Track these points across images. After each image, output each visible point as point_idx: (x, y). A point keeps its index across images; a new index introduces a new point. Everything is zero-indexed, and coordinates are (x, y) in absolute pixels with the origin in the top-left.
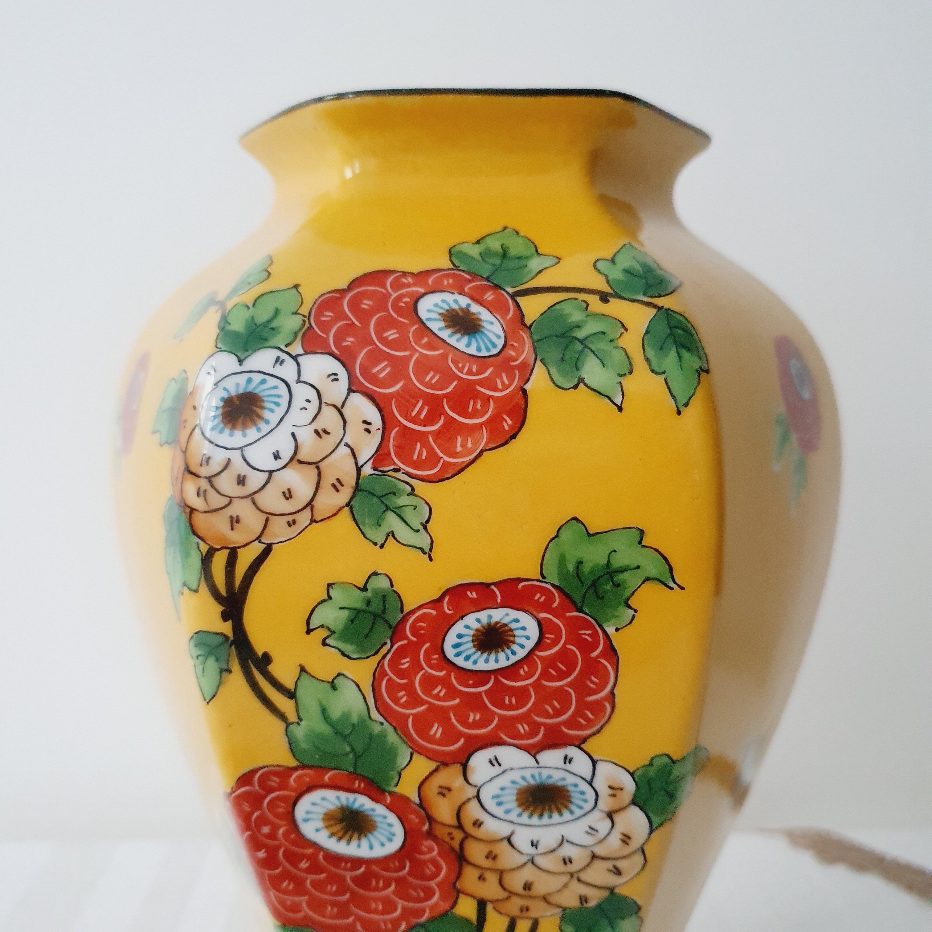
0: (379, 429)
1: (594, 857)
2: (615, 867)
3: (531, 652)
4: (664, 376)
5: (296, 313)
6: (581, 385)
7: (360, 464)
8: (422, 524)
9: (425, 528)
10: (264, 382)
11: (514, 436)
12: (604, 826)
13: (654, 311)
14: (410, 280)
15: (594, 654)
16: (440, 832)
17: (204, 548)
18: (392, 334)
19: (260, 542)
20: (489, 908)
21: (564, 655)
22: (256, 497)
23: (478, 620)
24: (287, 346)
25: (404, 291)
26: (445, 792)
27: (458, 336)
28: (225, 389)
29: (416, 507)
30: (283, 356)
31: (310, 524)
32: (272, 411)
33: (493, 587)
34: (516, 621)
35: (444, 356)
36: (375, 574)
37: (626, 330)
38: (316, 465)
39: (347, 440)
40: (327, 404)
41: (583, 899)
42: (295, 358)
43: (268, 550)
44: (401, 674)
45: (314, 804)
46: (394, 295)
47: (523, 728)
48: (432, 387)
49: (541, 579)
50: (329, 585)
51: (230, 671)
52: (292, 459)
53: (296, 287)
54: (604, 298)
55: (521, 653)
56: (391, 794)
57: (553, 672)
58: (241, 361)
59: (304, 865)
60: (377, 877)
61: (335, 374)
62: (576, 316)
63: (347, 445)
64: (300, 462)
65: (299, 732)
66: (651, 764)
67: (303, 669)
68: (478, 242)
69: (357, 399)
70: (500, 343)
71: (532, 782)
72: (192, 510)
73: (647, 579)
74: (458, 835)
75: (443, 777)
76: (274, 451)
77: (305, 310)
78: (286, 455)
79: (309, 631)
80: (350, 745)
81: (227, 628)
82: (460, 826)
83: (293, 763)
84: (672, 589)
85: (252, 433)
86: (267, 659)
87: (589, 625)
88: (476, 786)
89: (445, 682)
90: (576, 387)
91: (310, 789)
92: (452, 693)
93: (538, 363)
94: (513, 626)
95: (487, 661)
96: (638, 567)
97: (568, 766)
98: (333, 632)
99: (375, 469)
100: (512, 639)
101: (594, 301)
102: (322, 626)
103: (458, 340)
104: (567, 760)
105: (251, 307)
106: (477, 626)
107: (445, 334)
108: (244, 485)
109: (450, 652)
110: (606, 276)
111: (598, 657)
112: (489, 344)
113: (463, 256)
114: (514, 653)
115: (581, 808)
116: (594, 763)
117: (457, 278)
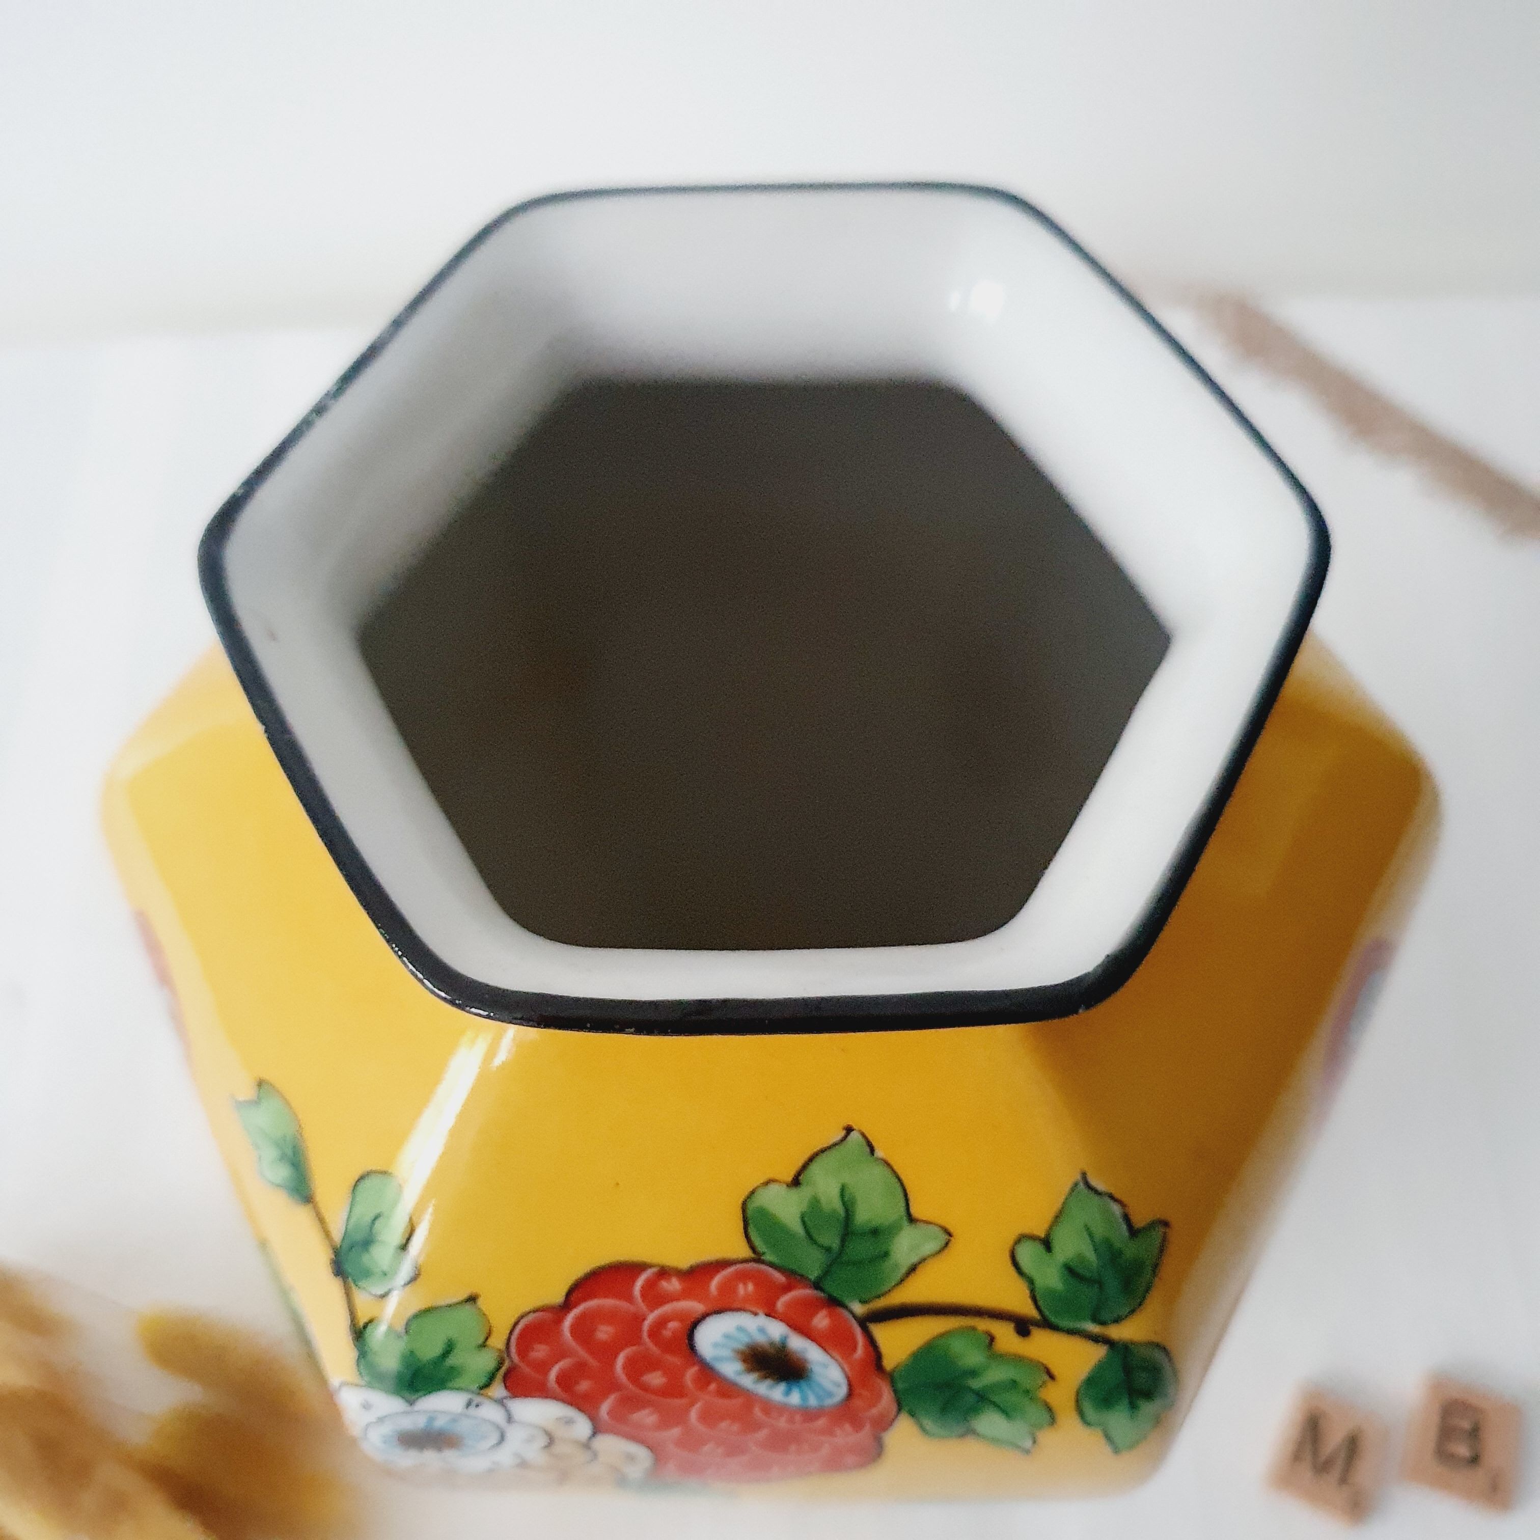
0: (649, 1458)
4: (1102, 1429)
5: (484, 1348)
6: (971, 1435)
7: (625, 1473)
10: (455, 1420)
13: (1106, 1346)
14: (676, 1284)
18: (655, 1378)
24: (480, 1388)
25: (667, 1308)
27: (768, 1381)
28: (395, 1424)
30: (479, 1399)
35: (746, 1406)
37: (1053, 1379)
39: (601, 1461)
40: (561, 1439)
42: (499, 1401)
46: (651, 1318)
48: (733, 1433)
53: (472, 1299)
54: (1023, 1327)
58: (409, 1401)
61: (571, 1418)
62: (974, 1357)
68: (796, 1182)
69: (608, 1437)
70: (840, 1392)
77: (498, 1341)
85: (454, 1453)
90: (961, 1437)
93: (903, 1413)
101: (1005, 1334)
103: (769, 1388)
105: (403, 1333)
107: (745, 1380)
110: (1031, 1282)
112: (821, 1393)
113: (769, 1221)
117: (760, 1280)
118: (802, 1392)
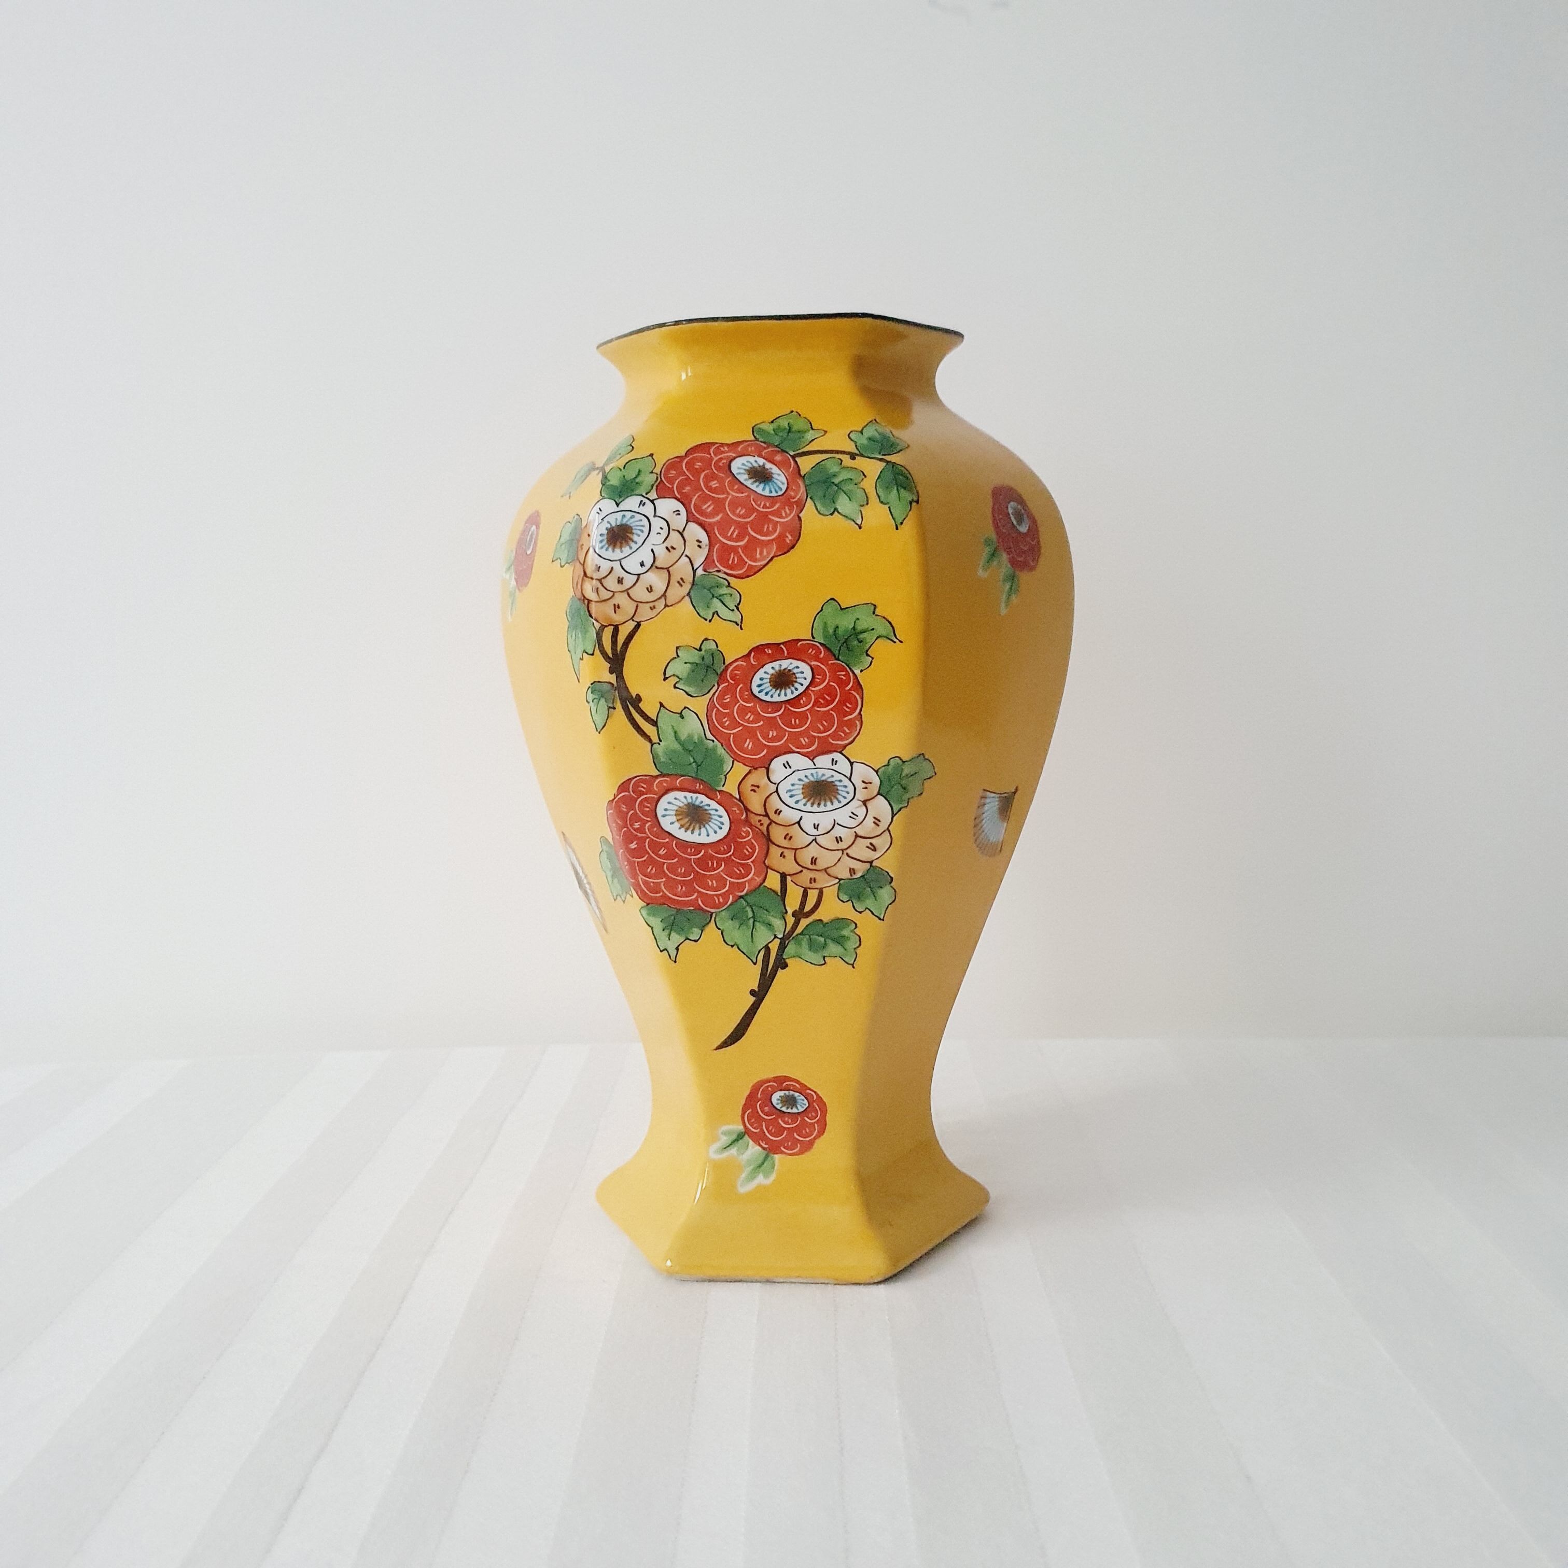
0: (707, 545)
1: (857, 836)
2: (871, 844)
3: (807, 688)
4: (888, 506)
5: (652, 472)
6: (836, 513)
7: (695, 568)
8: (735, 606)
9: (738, 608)
10: (632, 517)
11: (793, 547)
12: (861, 812)
13: (884, 464)
14: (726, 449)
15: (848, 688)
16: (754, 820)
17: (597, 625)
18: (714, 484)
19: (633, 620)
20: (789, 878)
21: (829, 691)
22: (629, 591)
23: (773, 668)
24: (646, 494)
25: (722, 456)
26: (756, 789)
27: (757, 483)
28: (608, 522)
29: (731, 595)
30: (645, 500)
31: (665, 608)
32: (639, 536)
33: (782, 646)
34: (798, 667)
35: (749, 496)
36: (706, 639)
37: (865, 476)
38: (668, 569)
39: (686, 552)
40: (673, 530)
41: (852, 871)
42: (652, 501)
43: (638, 625)
44: (725, 706)
45: (669, 803)
46: (716, 459)
47: (804, 741)
48: (740, 516)
49: (812, 639)
50: (677, 648)
51: (614, 708)
52: (652, 566)
53: (651, 455)
54: (853, 457)
55: (801, 689)
56: (720, 791)
57: (822, 702)
58: (618, 505)
59: (662, 852)
60: (712, 858)
61: (679, 511)
62: (835, 469)
63: (686, 556)
64: (657, 568)
65: (659, 749)
66: (888, 765)
67: (661, 705)
68: (772, 422)
69: (693, 526)
70: (784, 488)
71: (812, 779)
72: (589, 601)
73: (878, 638)
74: (766, 821)
75: (753, 779)
76: (641, 561)
77: (657, 470)
78: (648, 564)
79: (665, 679)
80: (694, 758)
81: (612, 678)
82: (767, 815)
83: (656, 773)
84: (895, 642)
85: (627, 551)
86: (639, 698)
87: (843, 669)
88: (775, 784)
89: (753, 711)
90: (832, 514)
91: (667, 791)
92: (758, 718)
93: (809, 499)
94: (795, 671)
95: (779, 695)
96: (873, 629)
97: (834, 767)
98: (681, 679)
99: (705, 570)
100: (795, 680)
101: (846, 459)
102: (674, 675)
103: (757, 486)
104: (834, 762)
105: (622, 469)
106: (771, 672)
107: (748, 483)
108: (622, 584)
109: (756, 690)
110: (855, 442)
111: (850, 689)
112: (777, 489)
113: (762, 431)
114: (796, 689)
115: (845, 798)
116: (852, 764)
117: (757, 446)
118: (769, 485)
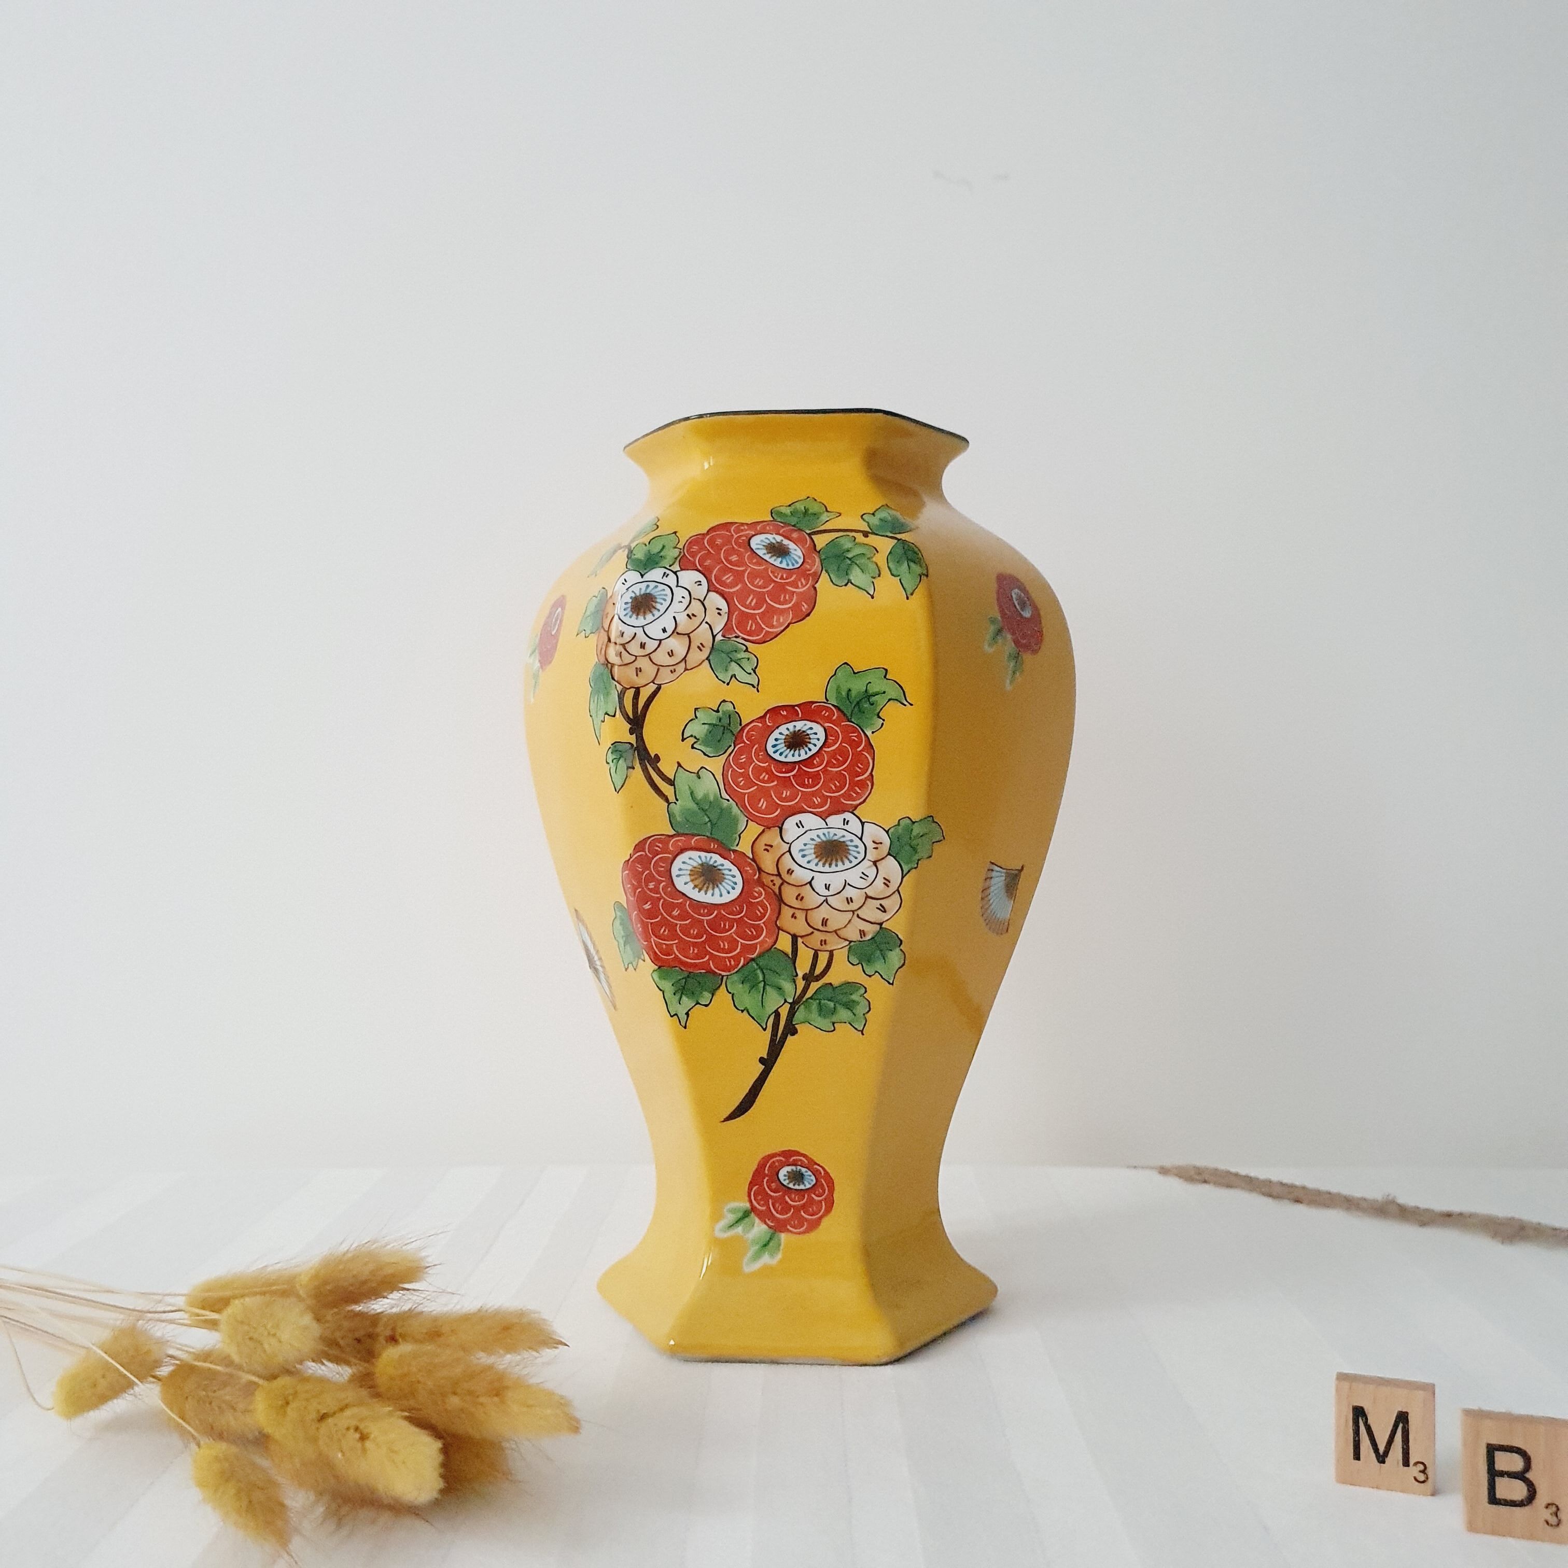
0: (726, 613)
1: (867, 897)
2: (881, 905)
3: (821, 748)
4: (899, 578)
5: (676, 548)
6: (849, 583)
7: (715, 634)
8: (752, 669)
9: (755, 672)
10: (656, 587)
11: (808, 615)
12: (872, 872)
13: (896, 541)
14: (746, 527)
15: (859, 749)
16: (767, 880)
17: (619, 688)
18: (734, 558)
19: (654, 683)
20: (800, 940)
21: (841, 751)
22: (651, 655)
23: (788, 729)
24: (670, 566)
25: (742, 534)
26: (769, 848)
27: (775, 558)
28: (633, 592)
29: (748, 659)
30: (668, 572)
31: (684, 671)
32: (662, 604)
33: (796, 708)
34: (811, 728)
35: (766, 570)
36: (724, 701)
37: (878, 552)
38: (688, 635)
39: (707, 619)
40: (694, 599)
41: (863, 933)
42: (675, 573)
43: (659, 688)
44: (741, 766)
45: (684, 863)
46: (736, 536)
47: (817, 800)
48: (760, 587)
49: (826, 701)
50: (696, 709)
51: (634, 768)
52: (673, 632)
53: (675, 533)
54: (866, 534)
55: (815, 750)
56: (734, 851)
57: (835, 762)
58: (642, 576)
59: (675, 913)
60: (723, 918)
61: (700, 582)
62: (848, 545)
63: (707, 623)
64: (678, 633)
65: (676, 808)
66: (899, 824)
67: (679, 765)
68: (790, 506)
69: (713, 595)
70: (801, 561)
71: (824, 839)
72: (613, 665)
73: (890, 700)
74: (778, 881)
75: (767, 838)
76: (663, 628)
77: (681, 546)
78: (669, 631)
79: (683, 740)
80: (709, 817)
81: (632, 739)
82: (779, 875)
83: (672, 832)
84: (905, 705)
85: (650, 617)
86: (657, 758)
87: (855, 731)
88: (788, 843)
89: (768, 771)
90: (846, 585)
91: (682, 851)
92: (772, 777)
93: (824, 572)
94: (809, 732)
95: (793, 755)
96: (884, 692)
97: (846, 827)
98: (698, 739)
99: (723, 636)
100: (809, 740)
101: (860, 538)
102: (691, 736)
103: (775, 560)
104: (846, 822)
105: (647, 544)
106: (786, 732)
107: (767, 557)
108: (644, 649)
109: (770, 750)
110: (868, 523)
111: (862, 750)
112: (794, 562)
113: (780, 514)
114: (810, 750)
115: (856, 858)
116: (863, 824)
117: (774, 525)
118: (786, 559)
